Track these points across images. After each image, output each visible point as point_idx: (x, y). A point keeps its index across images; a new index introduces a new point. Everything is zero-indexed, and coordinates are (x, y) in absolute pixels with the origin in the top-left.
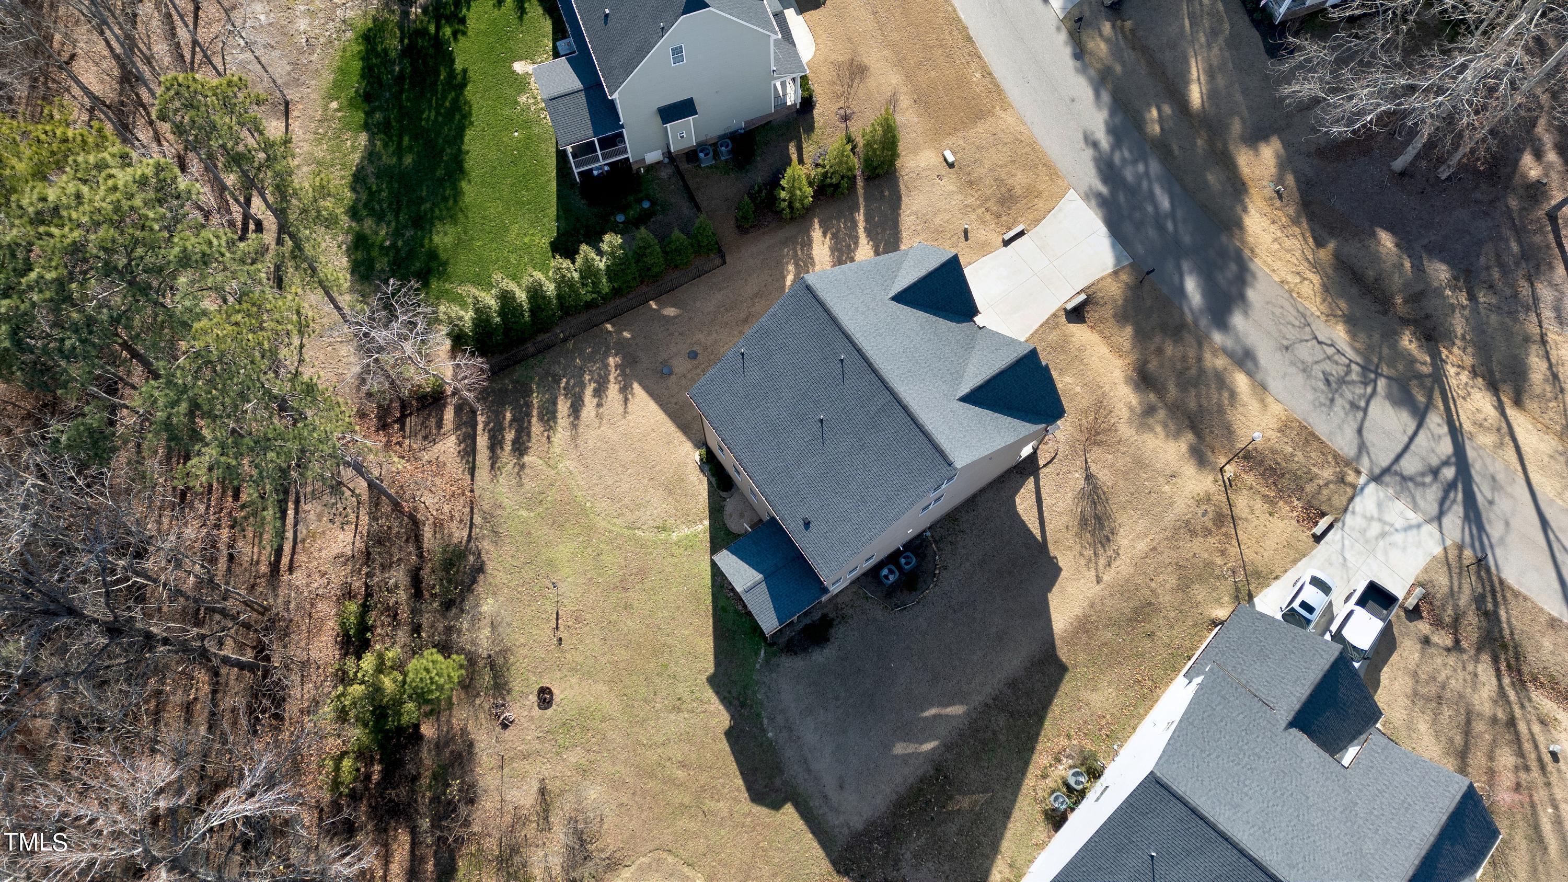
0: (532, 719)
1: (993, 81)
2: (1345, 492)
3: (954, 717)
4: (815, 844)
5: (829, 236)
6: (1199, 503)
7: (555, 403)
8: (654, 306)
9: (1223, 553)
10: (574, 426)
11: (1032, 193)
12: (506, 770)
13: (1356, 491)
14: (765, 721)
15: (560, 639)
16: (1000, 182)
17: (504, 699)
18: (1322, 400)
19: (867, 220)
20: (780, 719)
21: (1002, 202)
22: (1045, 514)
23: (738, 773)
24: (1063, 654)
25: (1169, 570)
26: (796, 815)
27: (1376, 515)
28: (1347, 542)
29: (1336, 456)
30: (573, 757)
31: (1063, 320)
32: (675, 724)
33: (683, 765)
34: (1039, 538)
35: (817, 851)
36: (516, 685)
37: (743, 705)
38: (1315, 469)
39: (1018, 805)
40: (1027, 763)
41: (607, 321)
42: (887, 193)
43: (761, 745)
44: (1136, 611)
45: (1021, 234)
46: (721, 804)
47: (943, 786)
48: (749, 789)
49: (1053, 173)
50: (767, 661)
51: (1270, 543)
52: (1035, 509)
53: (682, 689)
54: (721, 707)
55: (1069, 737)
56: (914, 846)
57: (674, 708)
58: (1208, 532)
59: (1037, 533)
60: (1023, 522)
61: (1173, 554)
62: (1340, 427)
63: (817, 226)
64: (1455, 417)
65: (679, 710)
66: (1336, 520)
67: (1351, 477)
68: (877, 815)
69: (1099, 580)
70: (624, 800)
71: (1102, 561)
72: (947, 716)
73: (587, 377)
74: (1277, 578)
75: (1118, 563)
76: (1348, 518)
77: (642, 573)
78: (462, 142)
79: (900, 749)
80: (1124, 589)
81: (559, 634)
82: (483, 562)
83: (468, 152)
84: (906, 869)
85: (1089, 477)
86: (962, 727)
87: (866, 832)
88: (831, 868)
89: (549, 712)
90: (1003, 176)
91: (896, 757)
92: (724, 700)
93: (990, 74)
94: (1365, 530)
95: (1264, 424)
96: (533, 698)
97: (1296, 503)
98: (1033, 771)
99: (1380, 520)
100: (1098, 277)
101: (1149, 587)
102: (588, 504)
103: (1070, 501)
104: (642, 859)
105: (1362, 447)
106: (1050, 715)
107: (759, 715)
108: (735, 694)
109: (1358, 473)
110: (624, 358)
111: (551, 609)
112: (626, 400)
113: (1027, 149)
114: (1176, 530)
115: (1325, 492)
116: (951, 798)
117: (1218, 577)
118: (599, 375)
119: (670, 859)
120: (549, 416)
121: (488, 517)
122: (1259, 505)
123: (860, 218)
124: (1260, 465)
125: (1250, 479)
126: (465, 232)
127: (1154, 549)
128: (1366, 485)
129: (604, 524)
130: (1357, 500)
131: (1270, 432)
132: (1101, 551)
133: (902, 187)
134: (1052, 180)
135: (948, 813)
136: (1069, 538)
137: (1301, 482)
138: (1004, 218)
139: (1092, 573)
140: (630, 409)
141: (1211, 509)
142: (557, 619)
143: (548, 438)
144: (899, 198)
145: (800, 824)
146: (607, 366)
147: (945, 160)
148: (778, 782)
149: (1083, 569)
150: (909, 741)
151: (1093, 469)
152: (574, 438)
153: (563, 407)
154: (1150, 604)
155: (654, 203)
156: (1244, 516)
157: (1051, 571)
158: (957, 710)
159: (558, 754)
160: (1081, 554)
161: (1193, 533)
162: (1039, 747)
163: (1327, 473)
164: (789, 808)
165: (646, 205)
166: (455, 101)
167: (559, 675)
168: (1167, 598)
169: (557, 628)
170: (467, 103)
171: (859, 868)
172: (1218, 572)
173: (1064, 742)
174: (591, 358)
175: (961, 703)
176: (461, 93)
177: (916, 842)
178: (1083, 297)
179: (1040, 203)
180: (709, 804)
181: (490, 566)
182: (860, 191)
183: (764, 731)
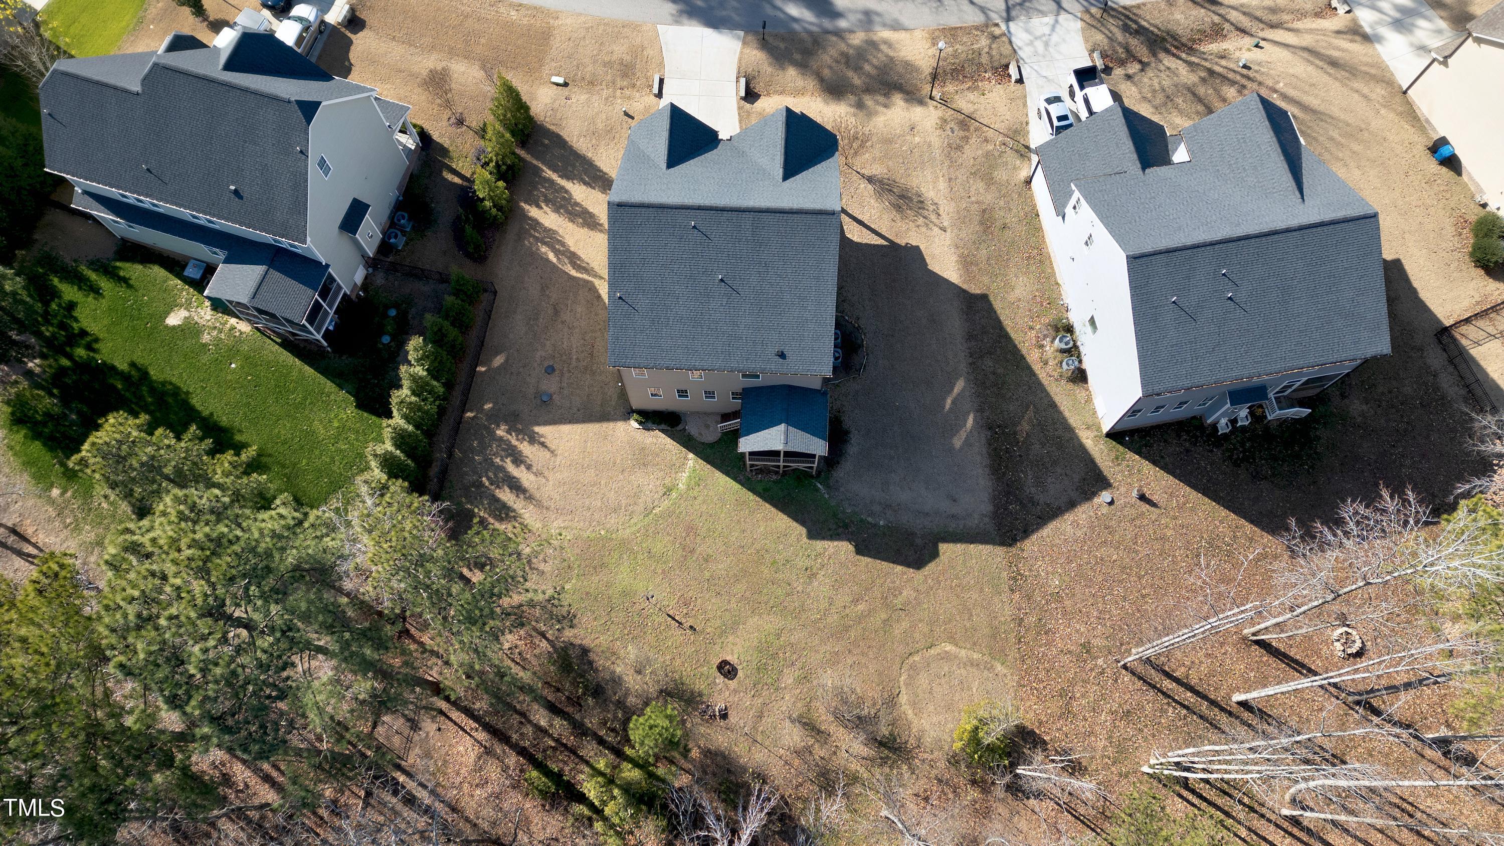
2: (1003, 42)
3: (963, 391)
4: (981, 547)
5: (543, 205)
6: (942, 128)
7: (498, 500)
8: (483, 369)
9: (986, 140)
10: (530, 498)
11: (637, 51)
12: (759, 739)
13: (1008, 35)
14: (870, 519)
15: (691, 627)
16: (608, 64)
17: (702, 703)
18: (935, 5)
19: (554, 171)
20: (876, 508)
21: (625, 75)
22: (873, 226)
23: (891, 565)
24: (975, 289)
25: (971, 182)
26: (951, 545)
27: (1031, 38)
28: (1036, 68)
29: (977, 28)
31: (748, 106)
32: (822, 586)
33: (856, 601)
34: (886, 243)
36: (700, 686)
37: (846, 526)
38: (975, 46)
39: (1052, 394)
40: (1029, 368)
41: (463, 412)
42: (546, 142)
44: (981, 223)
45: (661, 81)
46: (905, 593)
47: (1003, 433)
48: (909, 566)
49: (636, 27)
50: (828, 487)
51: (1002, 109)
52: (864, 230)
53: (801, 562)
54: (836, 543)
55: (1031, 328)
56: (1030, 481)
57: (810, 578)
58: (966, 139)
59: (881, 242)
60: (866, 244)
61: (963, 171)
62: (961, 10)
63: (526, 207)
65: (814, 575)
66: (1017, 62)
67: (997, 31)
68: (990, 490)
69: (944, 230)
70: (849, 661)
71: (933, 217)
72: (959, 394)
73: (498, 460)
74: (1027, 123)
75: (941, 209)
76: (1020, 53)
77: (691, 529)
78: (199, 412)
79: (958, 442)
80: (962, 219)
82: (581, 647)
83: (212, 414)
84: (1041, 498)
85: (870, 180)
86: (973, 391)
87: (997, 507)
88: (1004, 549)
89: (740, 674)
90: (607, 59)
91: (961, 448)
92: (832, 538)
93: (520, 5)
94: (1036, 52)
95: (922, 50)
97: (987, 75)
98: (1037, 368)
99: (1036, 38)
100: (736, 60)
101: (972, 203)
102: (603, 533)
103: (876, 205)
104: (902, 679)
105: (983, 10)
106: (1008, 329)
107: (862, 521)
108: (834, 527)
109: (997, 25)
110: (506, 422)
111: (662, 618)
112: (543, 445)
113: (601, 28)
114: (948, 155)
115: (994, 53)
116: (1015, 433)
117: (1000, 156)
118: (503, 450)
120: (504, 512)
122: (971, 96)
123: (549, 173)
124: (946, 75)
125: (950, 88)
126: (283, 466)
127: (950, 179)
128: (1008, 27)
130: (1013, 39)
131: (930, 51)
132: (926, 213)
133: (552, 128)
134: (639, 31)
135: (1023, 442)
136: (901, 225)
137: (976, 61)
138: (638, 83)
139: (936, 229)
140: (553, 447)
141: (952, 125)
142: (674, 619)
143: (521, 525)
144: (558, 137)
145: (959, 547)
146: (501, 439)
147: (558, 85)
148: (919, 541)
149: (929, 233)
150: (957, 431)
151: (867, 172)
152: (539, 505)
153: (506, 495)
154: (984, 211)
155: (396, 306)
156: (972, 110)
157: (914, 254)
158: (959, 385)
160: (918, 226)
161: (959, 148)
162: (1024, 351)
163: (984, 42)
165: (393, 313)
166: (152, 390)
168: (989, 197)
169: (680, 623)
170: (164, 383)
171: (1018, 529)
172: (996, 154)
173: (1033, 333)
174: (483, 447)
175: (957, 379)
176: (152, 381)
177: (1028, 479)
178: (743, 81)
179: (649, 52)
181: (587, 642)
182: (528, 157)
183: (875, 525)
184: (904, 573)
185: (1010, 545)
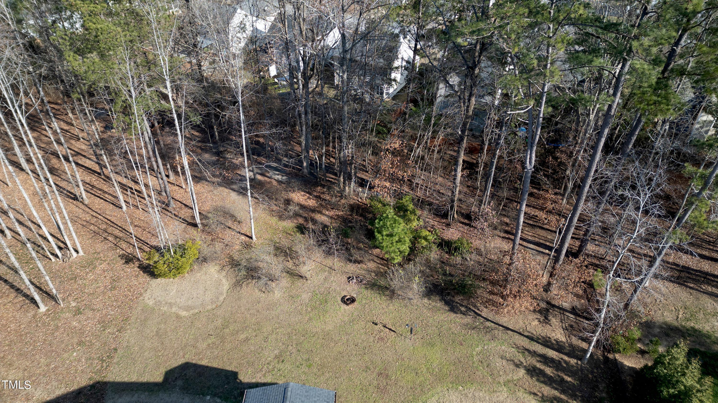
0: (343, 291)
12: (327, 269)
15: (376, 324)
17: (364, 284)
26: (152, 380)
30: (305, 297)
32: (272, 350)
35: (123, 378)
43: (209, 388)
81: (380, 326)
89: (339, 299)
92: (255, 384)
96: (353, 296)
111: (399, 330)
119: (209, 308)
129: (439, 390)
142: (390, 329)
148: (179, 384)
159: (314, 292)
164: (160, 379)
167: (356, 313)
169: (385, 326)
180: (212, 340)
184: (200, 360)
185: (99, 382)
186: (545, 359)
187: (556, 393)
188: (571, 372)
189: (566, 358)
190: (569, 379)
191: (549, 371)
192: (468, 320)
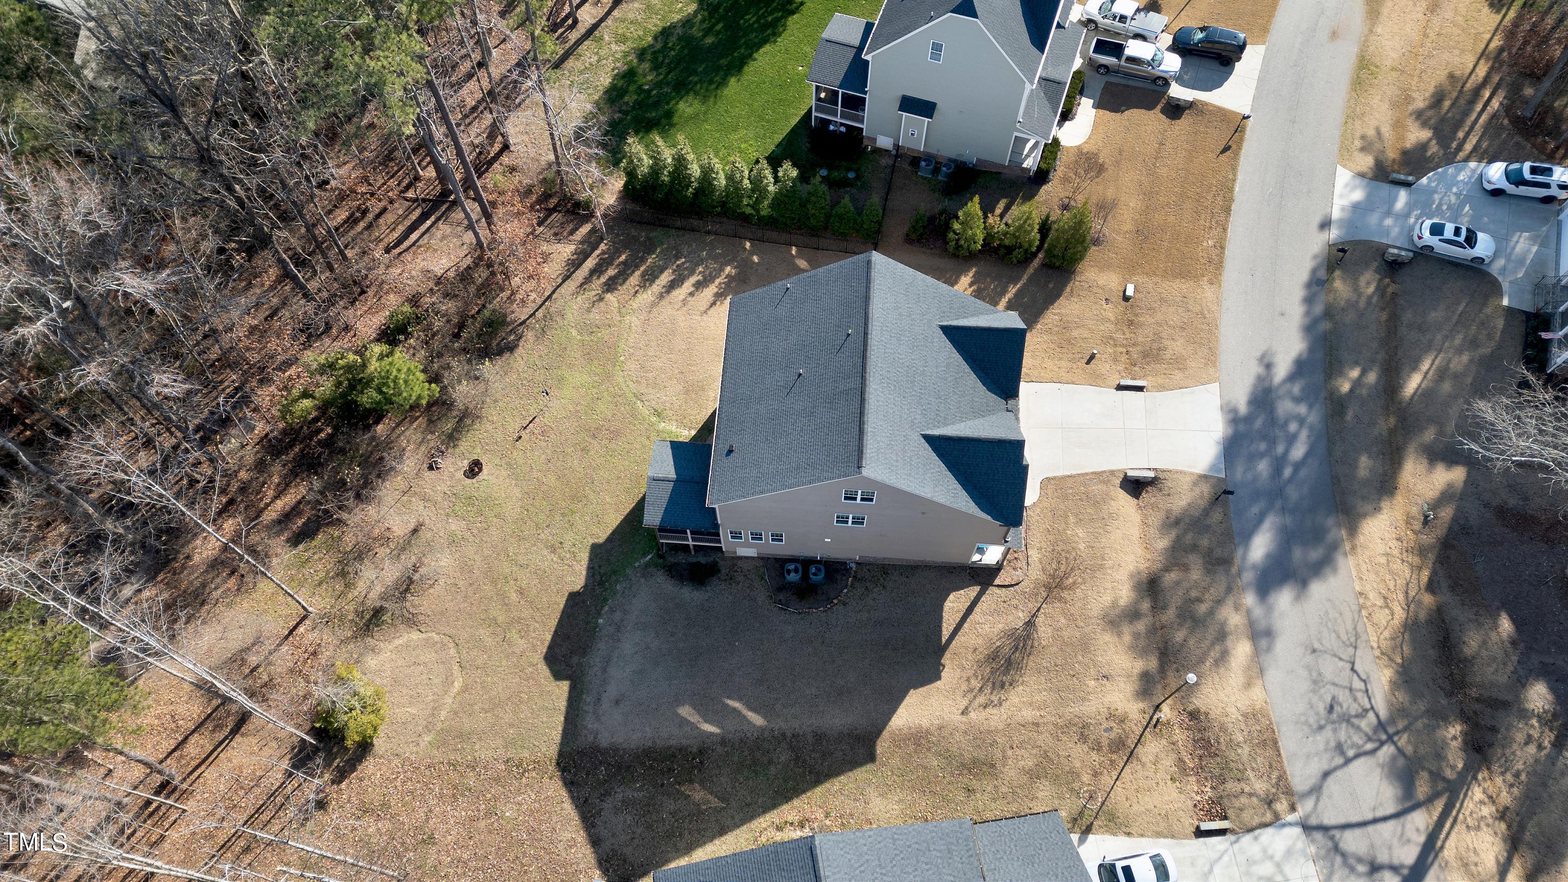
0: (452, 476)
1: (1221, 255)
2: (1264, 815)
3: (749, 722)
4: (560, 728)
5: (974, 287)
6: (1111, 716)
7: (662, 272)
8: (793, 252)
9: (1096, 774)
10: (661, 296)
11: (1178, 363)
12: (405, 498)
13: (1275, 821)
14: (606, 608)
15: (520, 437)
16: (1158, 337)
17: (447, 448)
18: (1312, 720)
19: (1016, 295)
20: (618, 616)
21: (1145, 355)
22: (966, 625)
23: (553, 629)
24: (882, 746)
25: (1034, 752)
26: (566, 695)
27: (1278, 857)
28: (1226, 858)
29: (1282, 777)
30: (455, 526)
31: (1118, 482)
32: (544, 559)
33: (521, 592)
34: (944, 640)
35: (556, 735)
36: (464, 445)
37: (601, 583)
38: (1250, 773)
39: (737, 832)
40: (774, 806)
41: (750, 240)
42: (1051, 286)
43: (588, 623)
44: (975, 761)
45: (1140, 389)
46: (522, 642)
47: (694, 767)
48: (550, 648)
49: (1212, 359)
50: (647, 566)
51: (1148, 801)
52: (960, 615)
53: (569, 538)
54: (584, 573)
55: (827, 816)
56: (629, 794)
57: (552, 546)
58: (1097, 747)
59: (946, 634)
60: (941, 617)
61: (1050, 741)
62: (1308, 756)
63: (971, 274)
64: (1442, 836)
65: (553, 550)
66: (1232, 831)
67: (1281, 806)
68: (624, 746)
69: (964, 712)
70: (461, 584)
71: (981, 699)
72: (745, 717)
73: (701, 269)
74: (1129, 834)
75: (995, 711)
76: (1247, 839)
77: (616, 434)
78: (757, 51)
79: (685, 711)
80: (982, 737)
81: (523, 433)
82: (517, 346)
83: (755, 60)
84: (608, 805)
85: (1030, 624)
86: (749, 735)
87: (604, 752)
88: (555, 756)
89: (468, 481)
90: (1164, 335)
91: (678, 715)
92: (591, 569)
93: (1223, 248)
94: (1255, 862)
95: (1233, 699)
96: (466, 463)
97: (1208, 789)
98: (774, 816)
99: (1278, 865)
100: (1180, 468)
101: (1004, 752)
102: (622, 358)
103: (996, 631)
104: (434, 634)
105: (1316, 790)
106: (827, 785)
107: (605, 600)
108: (602, 571)
109: (1293, 808)
110: (738, 274)
111: (533, 411)
112: (714, 304)
113: (1205, 327)
114: (1070, 724)
115: (1244, 800)
116: (691, 781)
117: (1072, 790)
118: (711, 273)
119: (452, 652)
120: (650, 278)
121: (548, 317)
122: (1168, 762)
123: (1012, 291)
124: (1199, 731)
125: (1180, 735)
126: (705, 113)
127: (1037, 725)
128: (1290, 824)
129: (621, 380)
130: (1270, 831)
131: (1234, 710)
132: (988, 690)
133: (1068, 289)
134: (1206, 364)
135: (678, 791)
136: (969, 660)
137: (1228, 775)
138: (1136, 369)
139: (965, 702)
140: (710, 312)
141: (1117, 730)
142: (530, 422)
143: (636, 292)
144: (1058, 296)
145: (562, 704)
146: (722, 270)
147: (1125, 291)
148: (575, 660)
149: (959, 693)
150: (698, 711)
151: (1040, 620)
152: (653, 305)
153: (665, 278)
154: (993, 766)
155: (858, 178)
156: (1144, 759)
157: (931, 673)
158: (757, 720)
159: (448, 515)
160: (968, 680)
161: (1083, 738)
162: (796, 802)
163: (1260, 786)
164: (565, 685)
165: (851, 175)
166: (778, 20)
167: (498, 461)
168: (1012, 773)
169: (525, 428)
170: (785, 26)
171: (575, 775)
172: (1076, 786)
173: (820, 815)
174: (715, 258)
175: (765, 717)
176: (786, 18)
177: (635, 792)
178: (1151, 474)
179: (1178, 376)
180: (513, 635)
181: (520, 351)
182: (1030, 270)
183: (599, 614)
184: (542, 642)
185: (558, 764)
186: (597, 271)
187: (638, 273)
188: (615, 252)
189: (597, 252)
190: (623, 257)
191: (611, 272)
192: (530, 335)
